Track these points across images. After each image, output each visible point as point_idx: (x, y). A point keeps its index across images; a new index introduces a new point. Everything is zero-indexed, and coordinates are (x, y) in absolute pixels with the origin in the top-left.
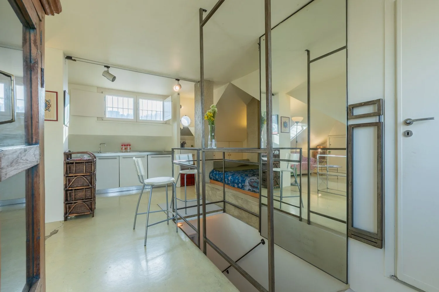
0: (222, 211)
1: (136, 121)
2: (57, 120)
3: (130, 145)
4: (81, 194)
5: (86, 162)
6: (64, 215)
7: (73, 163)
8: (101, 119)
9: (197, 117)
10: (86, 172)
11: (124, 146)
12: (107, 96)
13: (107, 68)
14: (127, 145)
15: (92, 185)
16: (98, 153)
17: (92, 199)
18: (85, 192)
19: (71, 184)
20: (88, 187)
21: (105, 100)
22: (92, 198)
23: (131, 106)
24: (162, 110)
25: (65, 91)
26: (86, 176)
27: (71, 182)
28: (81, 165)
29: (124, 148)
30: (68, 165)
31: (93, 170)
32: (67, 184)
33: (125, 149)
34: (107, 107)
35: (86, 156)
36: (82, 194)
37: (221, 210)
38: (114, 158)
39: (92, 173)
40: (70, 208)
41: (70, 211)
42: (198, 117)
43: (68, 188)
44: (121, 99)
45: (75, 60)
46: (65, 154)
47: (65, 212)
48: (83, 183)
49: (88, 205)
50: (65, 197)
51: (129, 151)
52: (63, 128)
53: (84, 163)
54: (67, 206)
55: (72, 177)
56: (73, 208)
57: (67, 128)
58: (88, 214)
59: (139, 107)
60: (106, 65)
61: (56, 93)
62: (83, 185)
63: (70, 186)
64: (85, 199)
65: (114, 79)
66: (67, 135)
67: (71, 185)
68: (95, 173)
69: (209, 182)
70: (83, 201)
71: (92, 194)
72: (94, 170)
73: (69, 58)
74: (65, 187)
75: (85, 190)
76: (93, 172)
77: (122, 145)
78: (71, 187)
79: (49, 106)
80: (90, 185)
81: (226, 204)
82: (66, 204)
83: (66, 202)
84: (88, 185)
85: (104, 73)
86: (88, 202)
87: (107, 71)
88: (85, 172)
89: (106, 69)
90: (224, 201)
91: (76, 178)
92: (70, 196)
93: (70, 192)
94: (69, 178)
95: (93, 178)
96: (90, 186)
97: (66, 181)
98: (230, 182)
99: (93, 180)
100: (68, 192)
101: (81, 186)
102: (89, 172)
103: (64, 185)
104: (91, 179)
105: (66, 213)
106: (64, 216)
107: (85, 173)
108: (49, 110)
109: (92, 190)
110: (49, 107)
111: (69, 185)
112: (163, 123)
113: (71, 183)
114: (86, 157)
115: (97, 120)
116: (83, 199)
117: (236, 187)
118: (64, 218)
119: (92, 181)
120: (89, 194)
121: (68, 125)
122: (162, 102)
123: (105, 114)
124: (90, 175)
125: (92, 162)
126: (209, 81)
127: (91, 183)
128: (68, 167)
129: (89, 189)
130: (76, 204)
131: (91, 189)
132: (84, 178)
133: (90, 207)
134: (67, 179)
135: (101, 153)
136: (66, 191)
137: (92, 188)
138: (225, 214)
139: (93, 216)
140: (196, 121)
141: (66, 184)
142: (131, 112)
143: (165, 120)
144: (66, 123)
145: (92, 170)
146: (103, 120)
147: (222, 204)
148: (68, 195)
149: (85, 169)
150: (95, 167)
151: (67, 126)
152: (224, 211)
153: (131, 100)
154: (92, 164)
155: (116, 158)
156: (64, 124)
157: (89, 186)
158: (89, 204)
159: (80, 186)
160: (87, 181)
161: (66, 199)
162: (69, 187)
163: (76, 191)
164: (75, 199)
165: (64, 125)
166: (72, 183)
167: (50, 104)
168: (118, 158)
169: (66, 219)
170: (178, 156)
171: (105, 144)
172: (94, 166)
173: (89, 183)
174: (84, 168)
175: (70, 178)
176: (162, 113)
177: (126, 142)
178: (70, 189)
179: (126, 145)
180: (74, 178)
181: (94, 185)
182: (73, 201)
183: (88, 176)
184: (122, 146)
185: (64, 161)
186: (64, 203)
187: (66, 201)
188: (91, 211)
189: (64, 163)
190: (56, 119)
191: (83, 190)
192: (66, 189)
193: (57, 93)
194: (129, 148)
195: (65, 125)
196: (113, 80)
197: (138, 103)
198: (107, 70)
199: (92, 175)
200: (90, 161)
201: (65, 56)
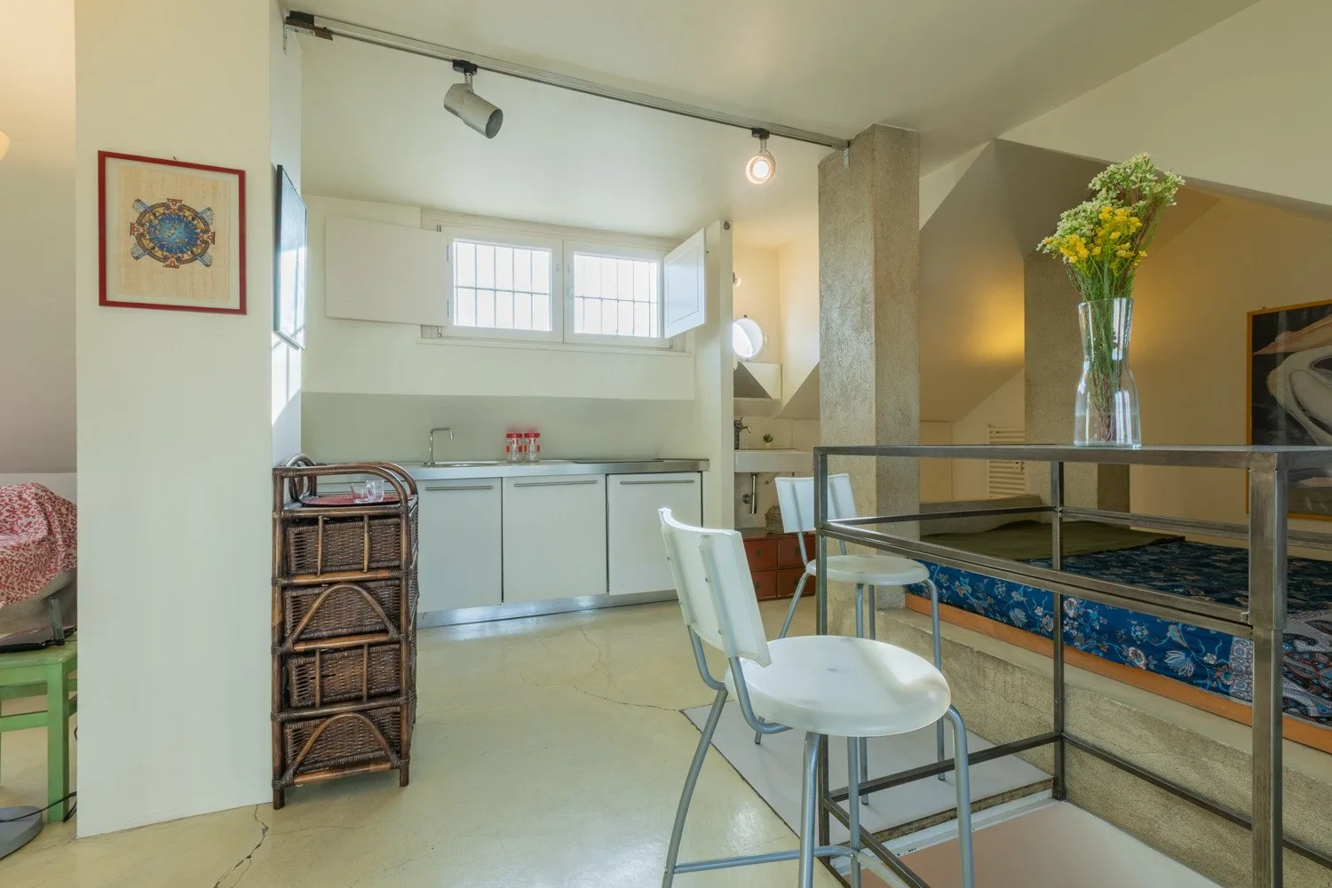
0: (1049, 793)
1: (562, 339)
2: (242, 310)
3: (537, 435)
4: (350, 674)
5: (372, 517)
6: (275, 778)
7: (313, 521)
8: (434, 331)
9: (838, 305)
10: (374, 565)
11: (515, 440)
12: (454, 243)
13: (465, 72)
14: (527, 435)
15: (398, 628)
16: (425, 465)
17: (401, 700)
18: (369, 659)
19: (307, 625)
20: (382, 638)
21: (448, 258)
22: (396, 693)
23: (543, 282)
24: (655, 298)
25: (280, 168)
26: (371, 585)
27: (306, 613)
28: (347, 531)
29: (515, 446)
30: (293, 531)
31: (404, 557)
32: (289, 625)
33: (520, 449)
34: (457, 287)
35: (373, 483)
36: (357, 671)
37: (1043, 784)
38: (483, 486)
39: (398, 568)
40: (299, 739)
41: (299, 759)
42: (843, 310)
43: (289, 644)
44: (504, 252)
45: (325, 33)
46: (279, 474)
47: (278, 764)
48: (361, 620)
49: (381, 727)
50: (277, 689)
51: (532, 457)
52: (269, 349)
53: (366, 519)
54: (288, 731)
55: (309, 591)
56: (316, 741)
57: (296, 356)
58: (384, 771)
59: (572, 287)
60: (459, 58)
61: (236, 178)
62: (358, 629)
63: (302, 633)
64: (371, 697)
65: (494, 121)
66: (296, 387)
67: (305, 629)
68: (412, 567)
69: (903, 604)
70: (360, 707)
71: (398, 671)
72: (409, 554)
73: (300, 19)
74: (276, 639)
75: (369, 654)
76: (403, 566)
77: (509, 436)
78: (307, 641)
79: (205, 236)
80: (391, 628)
81: (1070, 752)
82: (283, 724)
83: (284, 715)
84: (382, 627)
85: (449, 93)
86: (384, 711)
87: (466, 85)
88: (369, 562)
89: (460, 77)
90: (1059, 738)
91: (329, 596)
92: (303, 682)
93: (302, 661)
94: (294, 594)
95: (404, 591)
96: (393, 634)
97: (283, 611)
98: (1080, 628)
99: (403, 602)
100: (294, 662)
101: (350, 630)
102: (386, 564)
103: (273, 628)
104: (398, 596)
105: (281, 769)
106: (274, 785)
107: (370, 569)
108: (206, 257)
109: (399, 650)
110: (207, 243)
111: (294, 627)
112: (658, 349)
113: (305, 620)
114: (374, 490)
115: (422, 337)
116: (358, 699)
117: (1141, 664)
118: (274, 791)
119: (398, 608)
120: (384, 672)
121: (300, 339)
122: (654, 267)
123: (449, 313)
124: (389, 579)
125: (397, 516)
126: (904, 133)
127: (395, 617)
128: (292, 538)
129: (386, 648)
130: (329, 721)
131: (397, 646)
132: (365, 593)
133: (393, 734)
134: (289, 602)
135: (433, 465)
136: (283, 661)
137: (398, 642)
138: (1064, 805)
139: (405, 782)
140: (828, 328)
141: (283, 624)
142: (543, 306)
143: (667, 336)
144: (287, 326)
145: (399, 554)
146: (440, 335)
147: (1049, 750)
148: (294, 678)
149: (371, 548)
150: (413, 537)
151: (296, 347)
152: (1060, 792)
153: (543, 258)
154: (398, 525)
155: (489, 488)
156: (276, 328)
157: (385, 631)
158: (387, 720)
159: (345, 631)
160: (379, 609)
161: (284, 700)
162: (297, 641)
163: (327, 656)
164: (323, 695)
165: (275, 339)
166: (312, 619)
167: (212, 228)
168: (496, 484)
169: (281, 799)
170: (789, 484)
171: (448, 429)
172: (409, 532)
173: (386, 619)
174: (366, 547)
175: (300, 592)
176: (655, 308)
177: (525, 421)
178: (301, 647)
179: (523, 433)
180: (319, 594)
181: (411, 628)
182: (313, 706)
183: (383, 583)
184: (509, 440)
185: (274, 510)
186: (273, 718)
187: (281, 710)
188: (393, 757)
189: (274, 520)
190: (236, 306)
191: (359, 651)
192: (280, 650)
193: (241, 175)
194: (532, 447)
195: (280, 335)
196: (491, 131)
197: (570, 270)
198: (463, 82)
199: (399, 579)
200: (392, 509)
201: (281, 11)
